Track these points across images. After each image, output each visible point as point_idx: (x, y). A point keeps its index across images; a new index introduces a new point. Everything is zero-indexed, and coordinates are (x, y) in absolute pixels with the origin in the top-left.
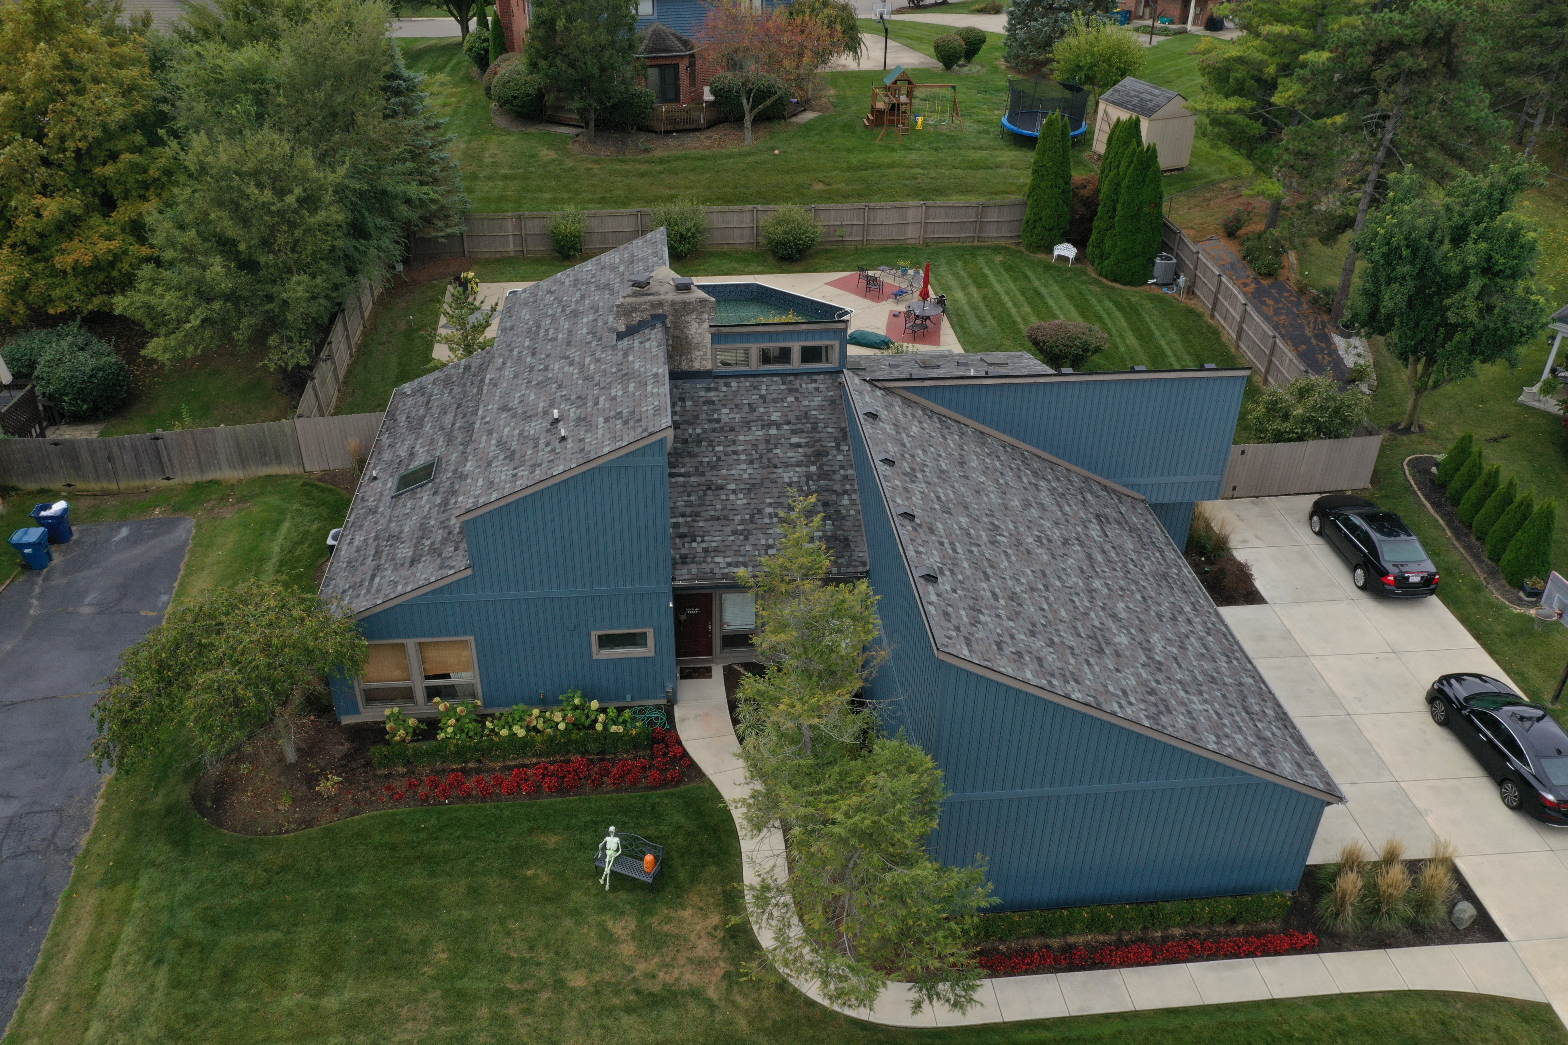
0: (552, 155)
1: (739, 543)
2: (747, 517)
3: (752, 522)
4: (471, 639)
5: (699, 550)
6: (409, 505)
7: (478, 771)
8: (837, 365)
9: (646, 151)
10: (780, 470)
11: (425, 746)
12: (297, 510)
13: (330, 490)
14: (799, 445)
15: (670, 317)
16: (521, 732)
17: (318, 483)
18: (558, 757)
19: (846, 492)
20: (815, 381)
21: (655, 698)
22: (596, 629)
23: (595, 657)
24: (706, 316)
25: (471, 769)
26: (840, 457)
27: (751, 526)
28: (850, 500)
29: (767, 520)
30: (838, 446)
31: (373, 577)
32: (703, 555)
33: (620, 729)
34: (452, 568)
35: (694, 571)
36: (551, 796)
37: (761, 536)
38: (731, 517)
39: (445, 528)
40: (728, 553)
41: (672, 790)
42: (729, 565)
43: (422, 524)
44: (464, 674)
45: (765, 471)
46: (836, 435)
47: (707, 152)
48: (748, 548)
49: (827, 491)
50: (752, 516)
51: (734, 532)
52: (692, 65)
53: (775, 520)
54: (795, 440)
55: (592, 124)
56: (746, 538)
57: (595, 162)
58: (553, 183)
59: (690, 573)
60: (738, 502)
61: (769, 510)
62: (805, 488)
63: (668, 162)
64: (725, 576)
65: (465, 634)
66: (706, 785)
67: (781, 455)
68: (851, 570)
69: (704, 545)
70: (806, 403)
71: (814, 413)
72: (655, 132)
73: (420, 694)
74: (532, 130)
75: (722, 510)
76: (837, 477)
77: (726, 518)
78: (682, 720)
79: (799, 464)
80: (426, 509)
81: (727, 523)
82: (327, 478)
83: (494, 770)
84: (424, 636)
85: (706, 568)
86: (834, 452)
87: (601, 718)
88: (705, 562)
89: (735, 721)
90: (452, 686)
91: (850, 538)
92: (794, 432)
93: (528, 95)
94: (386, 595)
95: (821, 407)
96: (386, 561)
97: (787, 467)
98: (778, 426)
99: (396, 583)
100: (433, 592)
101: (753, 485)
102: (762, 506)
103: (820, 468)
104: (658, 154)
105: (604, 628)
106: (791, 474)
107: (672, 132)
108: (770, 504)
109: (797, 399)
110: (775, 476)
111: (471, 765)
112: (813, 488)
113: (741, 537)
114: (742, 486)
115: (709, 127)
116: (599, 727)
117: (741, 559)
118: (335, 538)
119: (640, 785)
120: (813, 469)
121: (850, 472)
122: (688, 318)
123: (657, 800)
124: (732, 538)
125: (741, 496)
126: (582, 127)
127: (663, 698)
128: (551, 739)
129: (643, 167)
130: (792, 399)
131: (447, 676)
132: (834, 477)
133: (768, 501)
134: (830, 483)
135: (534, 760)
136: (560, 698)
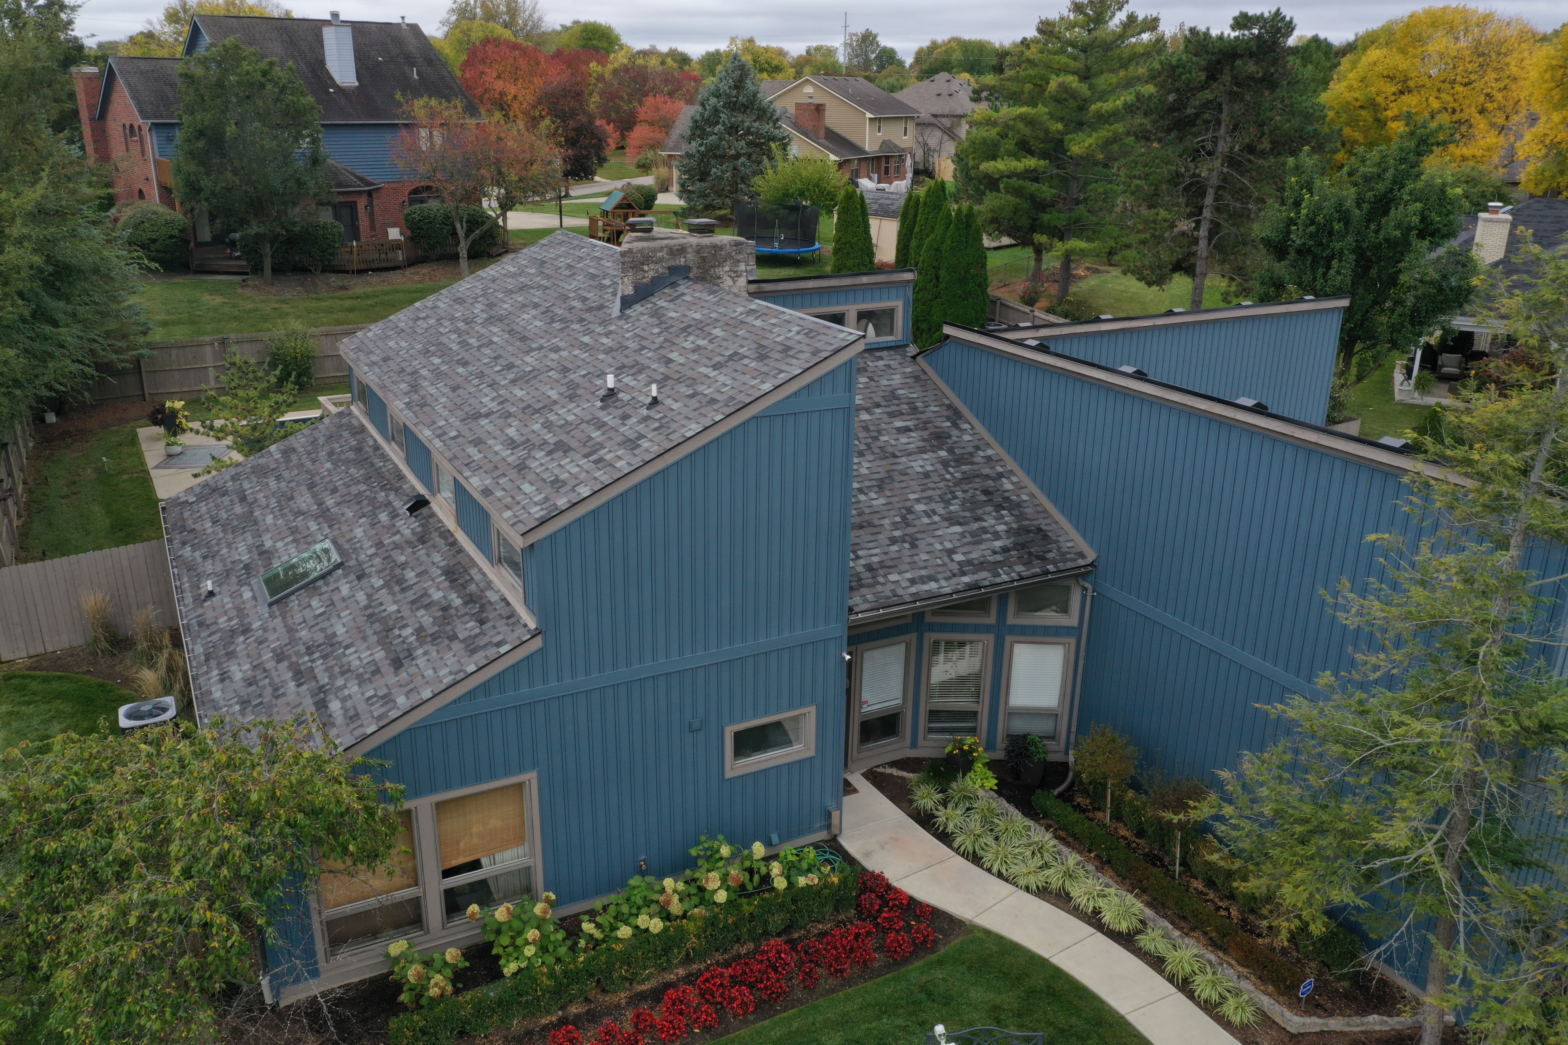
0: (219, 300)
1: (908, 553)
2: (898, 519)
3: (908, 525)
4: (532, 777)
5: (860, 569)
6: (315, 603)
7: (592, 1017)
8: (900, 337)
9: (343, 288)
10: (904, 459)
11: (491, 992)
14: (907, 430)
15: (695, 270)
16: (656, 925)
18: (718, 957)
19: (1001, 475)
20: (881, 358)
21: (811, 831)
22: (732, 721)
23: (729, 774)
24: (742, 267)
25: (578, 1016)
26: (967, 438)
27: (910, 530)
28: (1013, 483)
29: (926, 520)
30: (955, 425)
32: (868, 574)
33: (813, 879)
34: (496, 645)
35: (870, 597)
36: (746, 1022)
37: (931, 540)
38: (876, 522)
40: (903, 567)
41: (934, 957)
42: (913, 582)
43: (370, 616)
44: (508, 854)
45: (884, 462)
46: (945, 413)
48: (924, 557)
49: (978, 476)
50: (904, 518)
51: (893, 541)
52: (370, 204)
53: (936, 518)
54: (899, 424)
55: (267, 267)
56: (914, 546)
58: (235, 324)
59: (866, 601)
60: (874, 503)
61: (920, 507)
62: (948, 476)
63: (376, 296)
64: (916, 597)
65: (521, 770)
66: (979, 935)
67: (893, 442)
68: (1070, 565)
69: (862, 562)
70: (885, 382)
71: (901, 392)
72: (347, 272)
73: (434, 909)
74: (179, 280)
75: (860, 515)
76: (977, 459)
77: (871, 525)
78: (867, 855)
79: (922, 450)
80: (361, 596)
81: (875, 530)
82: (45, 664)
83: (618, 1006)
84: (448, 787)
85: (887, 591)
86: (955, 432)
87: (776, 868)
88: (878, 583)
89: (945, 838)
91: (1043, 527)
92: (892, 415)
94: (376, 719)
95: (904, 385)
96: (332, 677)
97: (909, 455)
98: (867, 410)
99: (386, 699)
100: (471, 694)
101: (881, 480)
102: (908, 504)
103: (951, 450)
104: (359, 290)
105: (743, 719)
106: (921, 463)
107: (366, 271)
108: (918, 501)
109: (871, 379)
110: (901, 467)
111: (574, 1010)
112: (958, 475)
113: (907, 545)
114: (868, 483)
115: (411, 265)
116: (780, 883)
117: (923, 572)
118: (131, 716)
119: (876, 965)
120: (943, 453)
121: (990, 452)
122: (720, 271)
123: (924, 978)
124: (894, 548)
125: (873, 495)
126: (247, 274)
127: (821, 829)
128: (712, 922)
129: (348, 303)
130: (866, 380)
131: (476, 865)
132: (975, 460)
133: (912, 496)
134: (975, 467)
135: (681, 972)
136: (693, 852)
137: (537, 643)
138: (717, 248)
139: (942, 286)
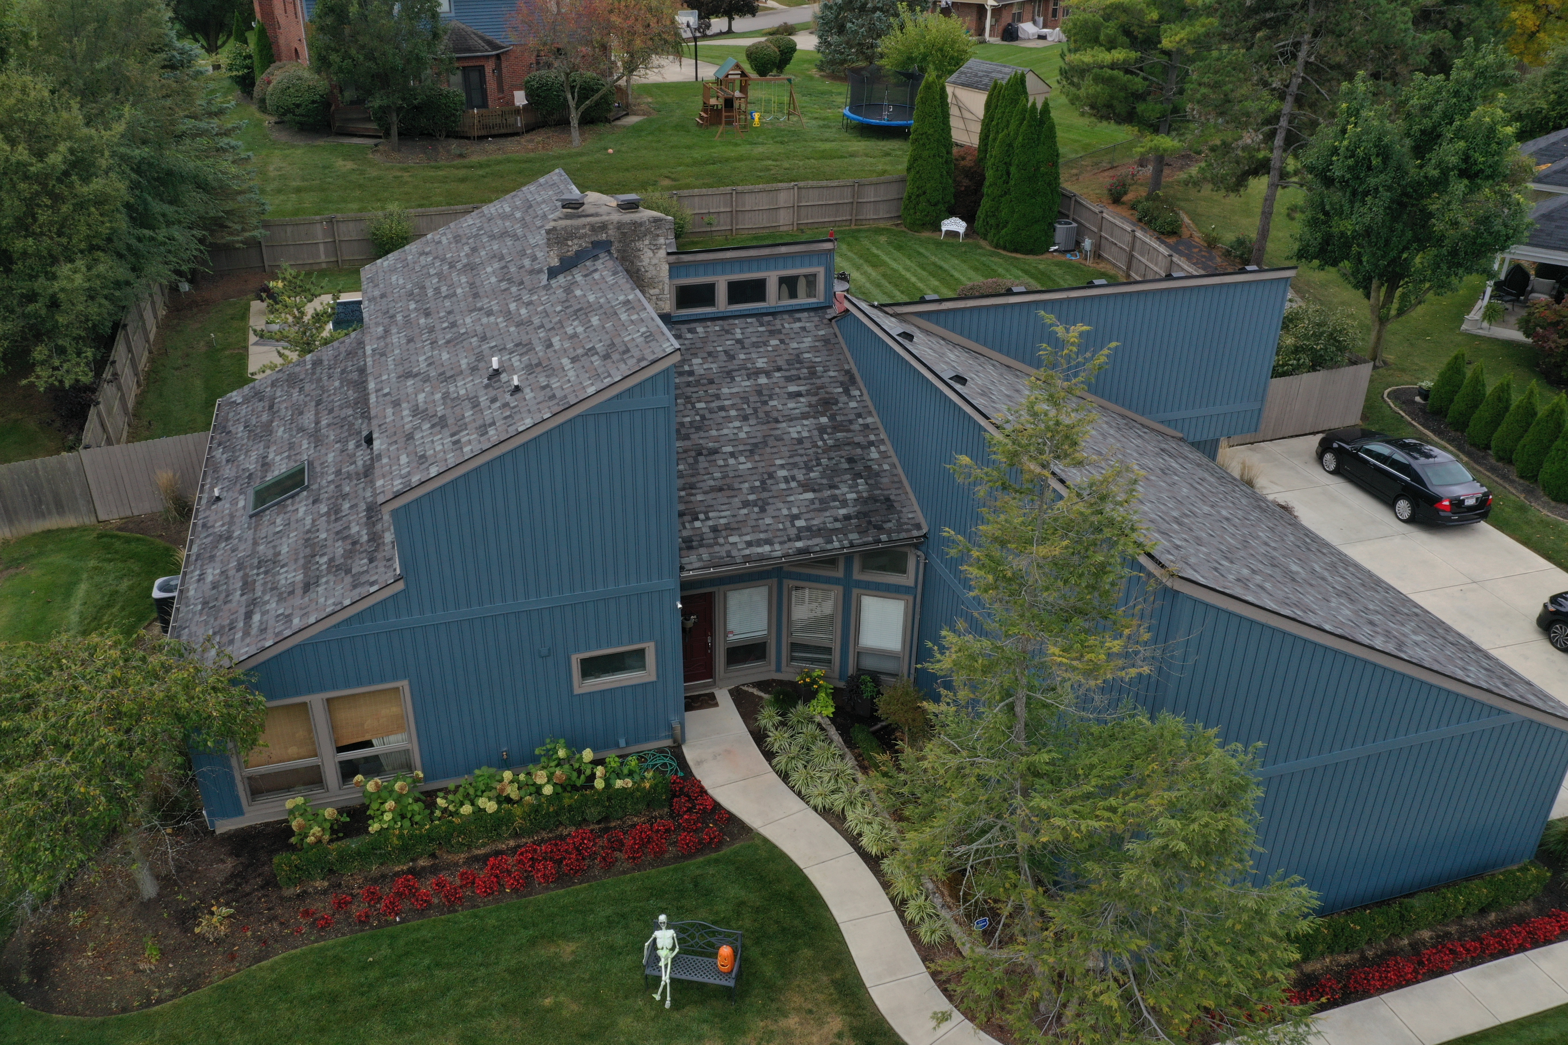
0: (350, 165)
1: (755, 516)
2: (757, 484)
3: (764, 490)
4: (404, 684)
5: (706, 530)
6: (279, 521)
7: (434, 870)
8: (822, 299)
9: (461, 156)
10: (784, 425)
11: (353, 844)
12: (95, 568)
13: (138, 539)
14: (799, 394)
15: (616, 244)
16: (491, 806)
17: (120, 533)
18: (544, 835)
19: (871, 444)
20: (799, 320)
21: (657, 738)
22: (577, 650)
23: (577, 691)
24: (662, 240)
25: (423, 868)
26: (853, 404)
27: (765, 495)
28: (880, 452)
29: (783, 486)
30: (847, 392)
31: (249, 616)
32: (712, 535)
33: (629, 783)
34: (372, 584)
35: (705, 557)
36: (547, 889)
37: (781, 505)
38: (736, 486)
39: (344, 539)
40: (744, 531)
41: (714, 855)
42: (749, 544)
43: (307, 540)
44: (392, 738)
45: (765, 427)
46: (841, 379)
47: (532, 155)
48: (768, 521)
49: (848, 444)
50: (763, 482)
51: (746, 504)
52: (498, 68)
53: (793, 484)
54: (792, 388)
55: (394, 131)
56: (763, 510)
57: (406, 170)
58: (357, 193)
59: (701, 560)
60: (741, 467)
61: (782, 473)
62: (820, 443)
63: (488, 166)
64: (747, 559)
65: (395, 678)
66: (757, 841)
67: (780, 407)
68: (903, 535)
69: (710, 523)
70: (795, 345)
71: (806, 355)
72: (468, 138)
73: (331, 775)
74: (321, 142)
75: (723, 478)
76: (856, 427)
77: (731, 488)
78: (699, 763)
79: (805, 416)
80: (308, 521)
81: (733, 493)
82: (131, 526)
83: (456, 864)
84: (335, 687)
85: (721, 551)
86: (844, 398)
87: (599, 771)
88: (717, 544)
89: (769, 755)
90: (376, 758)
91: (892, 497)
92: (789, 379)
93: (313, 102)
94: (277, 635)
95: (813, 349)
96: (264, 592)
97: (791, 420)
98: (768, 374)
99: (288, 618)
100: (348, 621)
101: (755, 445)
102: (772, 469)
103: (832, 418)
104: (475, 159)
105: (588, 649)
106: (799, 428)
107: (487, 137)
108: (782, 466)
109: (782, 341)
110: (779, 432)
111: (422, 863)
112: (830, 442)
113: (756, 509)
114: (741, 448)
115: (527, 132)
116: (599, 784)
117: (762, 536)
118: (162, 589)
119: (667, 856)
120: (824, 420)
121: (869, 420)
122: (639, 245)
123: (698, 872)
124: (745, 511)
125: (742, 459)
126: (380, 137)
127: (666, 737)
128: (536, 810)
129: (462, 173)
130: (777, 342)
131: (368, 744)
132: (852, 427)
133: (779, 462)
134: (849, 435)
135: (512, 843)
136: (537, 752)
137: (400, 585)
138: (636, 225)
139: (1012, 183)
